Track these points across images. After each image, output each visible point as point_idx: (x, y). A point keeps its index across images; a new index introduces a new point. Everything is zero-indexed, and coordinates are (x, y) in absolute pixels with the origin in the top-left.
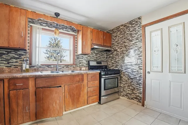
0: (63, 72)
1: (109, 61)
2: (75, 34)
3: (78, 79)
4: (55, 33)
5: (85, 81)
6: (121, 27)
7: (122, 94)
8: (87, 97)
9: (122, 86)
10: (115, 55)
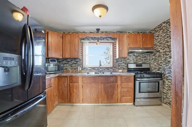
0: (103, 73)
1: (151, 63)
2: (113, 41)
3: (112, 79)
4: (97, 44)
5: (119, 82)
6: (163, 25)
7: (165, 101)
8: (120, 96)
9: (164, 91)
10: (158, 57)
